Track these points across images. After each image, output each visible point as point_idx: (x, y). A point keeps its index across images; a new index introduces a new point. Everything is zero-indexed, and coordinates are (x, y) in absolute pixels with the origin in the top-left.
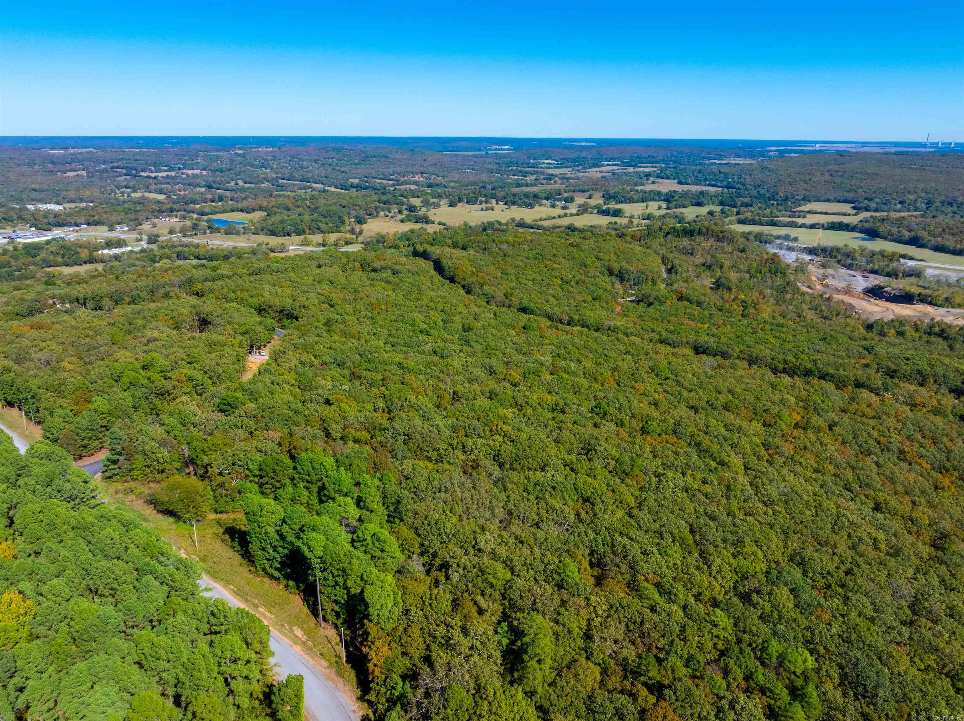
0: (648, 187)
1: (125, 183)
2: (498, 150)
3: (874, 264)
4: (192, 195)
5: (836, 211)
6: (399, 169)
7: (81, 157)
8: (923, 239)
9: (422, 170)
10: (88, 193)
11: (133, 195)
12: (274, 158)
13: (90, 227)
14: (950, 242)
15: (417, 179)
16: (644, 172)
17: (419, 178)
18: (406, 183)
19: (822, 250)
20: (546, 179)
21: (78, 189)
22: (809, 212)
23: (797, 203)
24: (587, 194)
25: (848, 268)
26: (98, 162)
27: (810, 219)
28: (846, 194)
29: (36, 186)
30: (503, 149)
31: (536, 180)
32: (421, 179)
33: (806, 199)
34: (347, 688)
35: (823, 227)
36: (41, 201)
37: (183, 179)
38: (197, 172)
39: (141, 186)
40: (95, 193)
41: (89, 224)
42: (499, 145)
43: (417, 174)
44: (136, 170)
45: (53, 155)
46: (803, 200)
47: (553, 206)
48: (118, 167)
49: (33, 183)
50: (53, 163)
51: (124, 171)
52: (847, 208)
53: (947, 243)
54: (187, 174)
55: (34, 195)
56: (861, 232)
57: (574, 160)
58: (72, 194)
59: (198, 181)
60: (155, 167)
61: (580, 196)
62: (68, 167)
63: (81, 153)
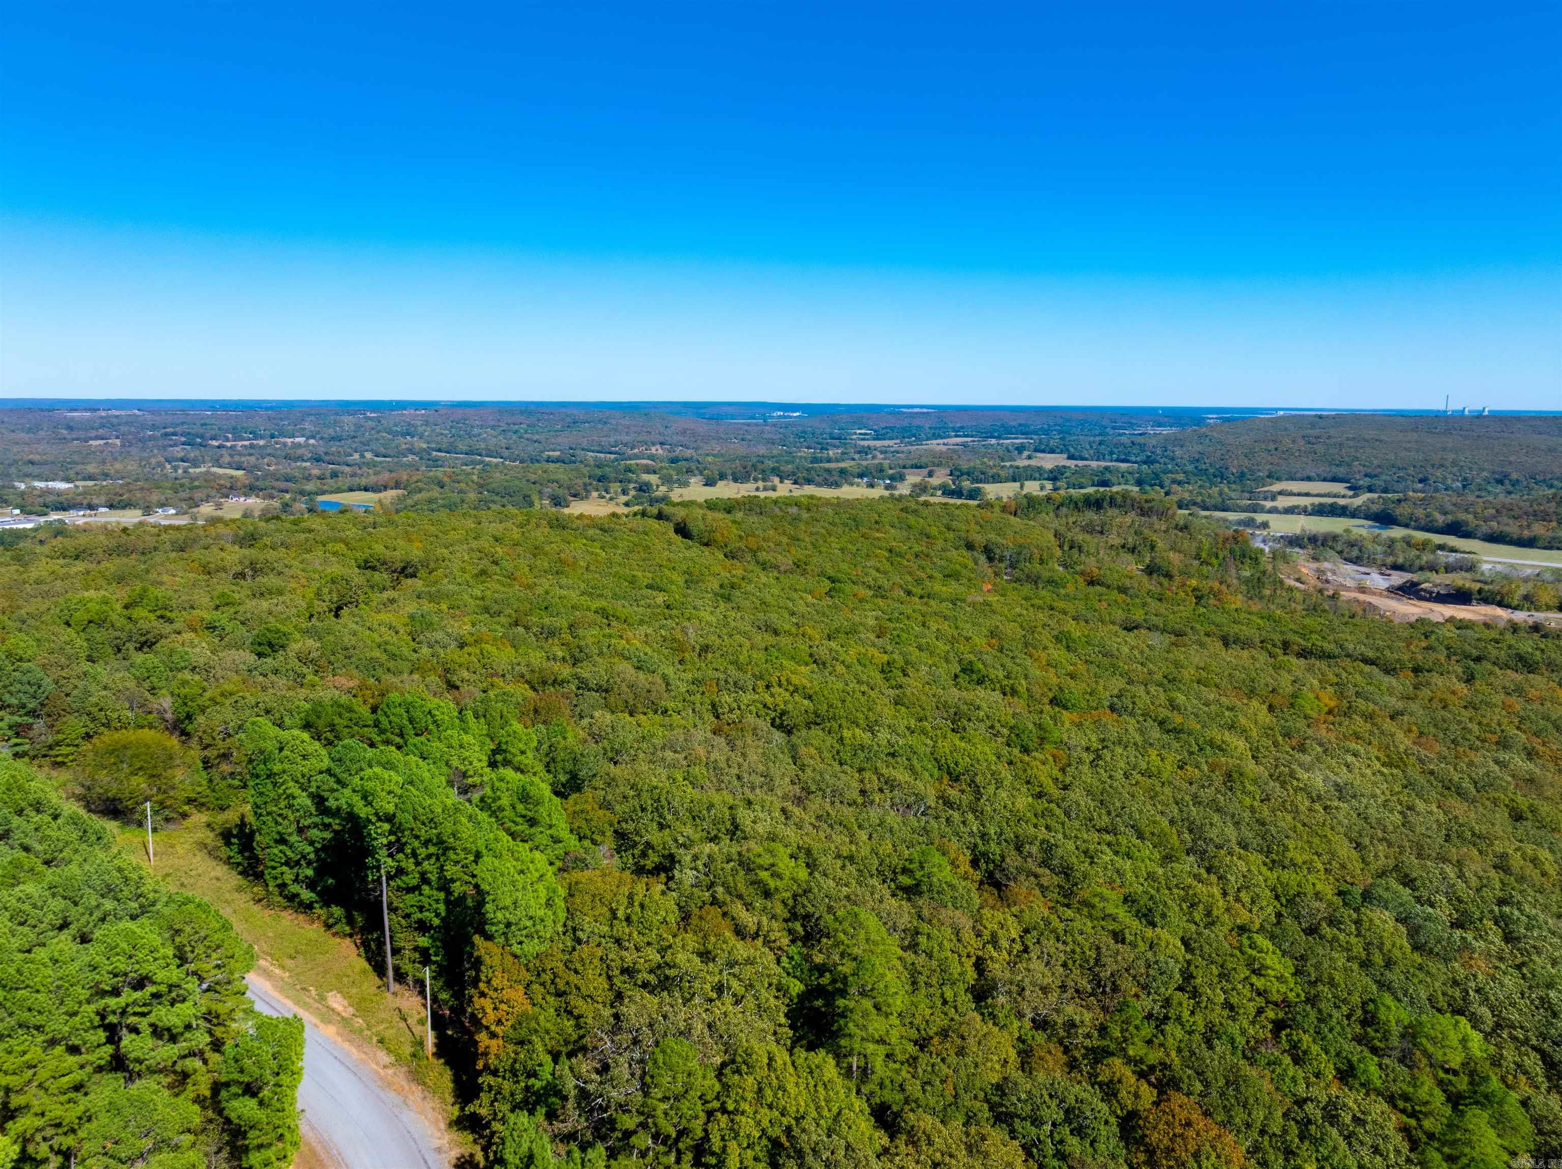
0: (1022, 463)
1: (182, 454)
2: (785, 417)
3: (1396, 555)
4: (289, 470)
5: (1323, 492)
6: (626, 439)
7: (115, 421)
8: (1466, 523)
9: (661, 439)
10: (118, 466)
11: (191, 470)
12: (427, 423)
13: (113, 512)
14: (1512, 528)
15: (653, 451)
16: (1013, 444)
17: (657, 450)
18: (637, 457)
19: (1309, 539)
20: (859, 452)
21: (104, 462)
22: (1281, 493)
23: (1261, 482)
24: (925, 471)
25: (1355, 563)
26: (143, 427)
27: (1282, 502)
28: (1334, 469)
29: (36, 458)
30: (791, 417)
31: (843, 453)
32: (660, 451)
33: (1274, 477)
34: (429, 1104)
35: (1305, 511)
36: (39, 477)
37: (276, 449)
38: (302, 440)
39: (207, 458)
40: (129, 467)
41: (111, 507)
42: (785, 411)
43: (654, 444)
44: (202, 437)
45: (73, 418)
46: (1269, 477)
47: (871, 486)
48: (175, 434)
49: (31, 453)
50: (70, 428)
51: (183, 439)
52: (1339, 488)
53: (1507, 529)
54: (285, 444)
55: (30, 469)
56: (1367, 517)
57: (904, 429)
58: (91, 469)
59: (299, 452)
60: (233, 434)
61: (914, 474)
62: (93, 433)
63: (117, 417)
